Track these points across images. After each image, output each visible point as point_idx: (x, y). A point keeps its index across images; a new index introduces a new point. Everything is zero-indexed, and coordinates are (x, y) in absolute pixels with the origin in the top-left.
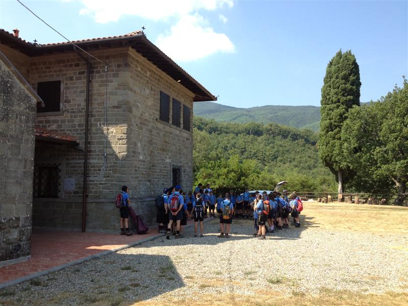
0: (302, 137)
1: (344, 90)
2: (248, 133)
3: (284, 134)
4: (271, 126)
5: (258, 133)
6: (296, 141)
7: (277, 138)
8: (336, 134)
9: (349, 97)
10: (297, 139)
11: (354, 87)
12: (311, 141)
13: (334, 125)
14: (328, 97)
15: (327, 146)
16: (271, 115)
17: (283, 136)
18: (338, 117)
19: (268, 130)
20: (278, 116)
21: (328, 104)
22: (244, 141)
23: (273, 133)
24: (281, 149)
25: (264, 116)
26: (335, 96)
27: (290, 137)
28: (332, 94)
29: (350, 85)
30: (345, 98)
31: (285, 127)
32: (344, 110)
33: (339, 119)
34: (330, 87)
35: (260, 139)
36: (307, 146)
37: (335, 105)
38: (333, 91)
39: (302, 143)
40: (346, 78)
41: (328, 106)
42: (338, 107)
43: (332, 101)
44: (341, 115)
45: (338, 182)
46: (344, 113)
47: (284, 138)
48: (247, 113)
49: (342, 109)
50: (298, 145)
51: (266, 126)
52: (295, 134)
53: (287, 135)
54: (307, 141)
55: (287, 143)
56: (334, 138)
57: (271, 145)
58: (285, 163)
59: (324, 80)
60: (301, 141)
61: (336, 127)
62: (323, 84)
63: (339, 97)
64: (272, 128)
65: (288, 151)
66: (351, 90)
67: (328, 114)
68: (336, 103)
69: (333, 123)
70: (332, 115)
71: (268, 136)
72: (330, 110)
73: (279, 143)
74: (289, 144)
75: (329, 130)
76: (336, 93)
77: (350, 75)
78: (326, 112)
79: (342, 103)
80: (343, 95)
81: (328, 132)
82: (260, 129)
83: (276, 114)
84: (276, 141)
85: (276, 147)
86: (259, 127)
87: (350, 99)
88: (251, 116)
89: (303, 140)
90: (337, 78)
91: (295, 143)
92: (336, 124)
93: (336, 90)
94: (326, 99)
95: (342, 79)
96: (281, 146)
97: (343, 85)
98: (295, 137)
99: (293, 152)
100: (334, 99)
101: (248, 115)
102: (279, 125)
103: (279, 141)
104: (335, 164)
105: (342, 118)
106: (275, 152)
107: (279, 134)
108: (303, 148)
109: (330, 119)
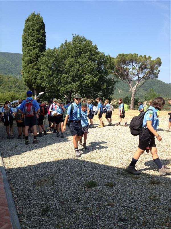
8: (34, 66)
14: (27, 42)
15: (28, 73)
18: (35, 55)
26: (32, 41)
28: (30, 40)
29: (41, 36)
30: (38, 44)
32: (38, 51)
34: (28, 35)
41: (28, 47)
42: (34, 49)
45: (34, 96)
56: (33, 69)
61: (34, 61)
69: (32, 59)
70: (30, 54)
72: (29, 50)
77: (40, 29)
80: (37, 41)
87: (41, 44)
90: (33, 30)
93: (33, 38)
94: (25, 43)
95: (36, 31)
97: (37, 35)
100: (32, 44)
105: (38, 56)
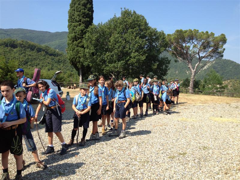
0: (44, 51)
1: (84, 13)
2: (7, 46)
3: (32, 48)
4: (23, 42)
5: (13, 45)
6: (40, 53)
7: (27, 50)
8: (79, 43)
9: (87, 19)
10: (41, 51)
11: (90, 13)
12: (49, 53)
13: (78, 37)
14: (73, 17)
15: (73, 51)
16: (22, 35)
17: (31, 49)
18: (80, 32)
19: (21, 45)
20: (27, 36)
21: (73, 22)
22: (3, 51)
23: (24, 46)
24: (30, 57)
25: (17, 35)
26: (78, 17)
27: (36, 50)
28: (76, 15)
29: (88, 11)
30: (84, 19)
31: (32, 43)
32: (84, 27)
33: (81, 33)
34: (74, 10)
35: (15, 50)
36: (47, 56)
37: (78, 23)
38: (76, 13)
39: (44, 54)
40: (85, 5)
41: (73, 23)
42: (80, 25)
43: (76, 20)
44: (82, 31)
45: (79, 75)
46: (84, 30)
47: (32, 50)
48: (5, 33)
49: (82, 27)
50: (41, 55)
51: (19, 41)
52: (39, 48)
53: (34, 49)
54: (47, 53)
55: (34, 53)
56: (78, 46)
57: (23, 54)
58: (33, 67)
59: (70, 5)
60: (43, 53)
61: (79, 38)
62: (69, 8)
63: (81, 18)
64: (24, 43)
65: (34, 59)
66: (88, 14)
67: (73, 30)
68: (78, 22)
69: (77, 35)
70: (76, 30)
71: (21, 48)
72: (75, 26)
73: (29, 53)
74: (35, 54)
75: (75, 40)
76: (78, 15)
77: (87, 4)
78: (72, 27)
79: (83, 23)
80: (83, 17)
81: (73, 41)
82: (15, 43)
83: (25, 35)
84: (27, 52)
85: (27, 56)
86: (14, 42)
87: (87, 20)
88: (8, 35)
89: (44, 52)
90: (79, 5)
91: (39, 54)
92: (79, 36)
93: (79, 13)
94: (71, 19)
95: (83, 6)
96: (30, 55)
97: (83, 10)
98: (39, 50)
99: (39, 59)
100: (77, 19)
101: (5, 34)
102: (28, 41)
103: (29, 52)
104: (78, 63)
105: (83, 33)
106: (26, 59)
107: (28, 48)
108: (44, 57)
109: (75, 33)
